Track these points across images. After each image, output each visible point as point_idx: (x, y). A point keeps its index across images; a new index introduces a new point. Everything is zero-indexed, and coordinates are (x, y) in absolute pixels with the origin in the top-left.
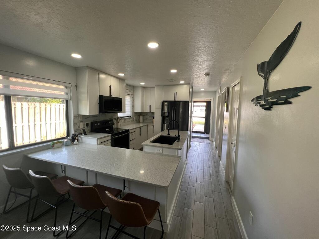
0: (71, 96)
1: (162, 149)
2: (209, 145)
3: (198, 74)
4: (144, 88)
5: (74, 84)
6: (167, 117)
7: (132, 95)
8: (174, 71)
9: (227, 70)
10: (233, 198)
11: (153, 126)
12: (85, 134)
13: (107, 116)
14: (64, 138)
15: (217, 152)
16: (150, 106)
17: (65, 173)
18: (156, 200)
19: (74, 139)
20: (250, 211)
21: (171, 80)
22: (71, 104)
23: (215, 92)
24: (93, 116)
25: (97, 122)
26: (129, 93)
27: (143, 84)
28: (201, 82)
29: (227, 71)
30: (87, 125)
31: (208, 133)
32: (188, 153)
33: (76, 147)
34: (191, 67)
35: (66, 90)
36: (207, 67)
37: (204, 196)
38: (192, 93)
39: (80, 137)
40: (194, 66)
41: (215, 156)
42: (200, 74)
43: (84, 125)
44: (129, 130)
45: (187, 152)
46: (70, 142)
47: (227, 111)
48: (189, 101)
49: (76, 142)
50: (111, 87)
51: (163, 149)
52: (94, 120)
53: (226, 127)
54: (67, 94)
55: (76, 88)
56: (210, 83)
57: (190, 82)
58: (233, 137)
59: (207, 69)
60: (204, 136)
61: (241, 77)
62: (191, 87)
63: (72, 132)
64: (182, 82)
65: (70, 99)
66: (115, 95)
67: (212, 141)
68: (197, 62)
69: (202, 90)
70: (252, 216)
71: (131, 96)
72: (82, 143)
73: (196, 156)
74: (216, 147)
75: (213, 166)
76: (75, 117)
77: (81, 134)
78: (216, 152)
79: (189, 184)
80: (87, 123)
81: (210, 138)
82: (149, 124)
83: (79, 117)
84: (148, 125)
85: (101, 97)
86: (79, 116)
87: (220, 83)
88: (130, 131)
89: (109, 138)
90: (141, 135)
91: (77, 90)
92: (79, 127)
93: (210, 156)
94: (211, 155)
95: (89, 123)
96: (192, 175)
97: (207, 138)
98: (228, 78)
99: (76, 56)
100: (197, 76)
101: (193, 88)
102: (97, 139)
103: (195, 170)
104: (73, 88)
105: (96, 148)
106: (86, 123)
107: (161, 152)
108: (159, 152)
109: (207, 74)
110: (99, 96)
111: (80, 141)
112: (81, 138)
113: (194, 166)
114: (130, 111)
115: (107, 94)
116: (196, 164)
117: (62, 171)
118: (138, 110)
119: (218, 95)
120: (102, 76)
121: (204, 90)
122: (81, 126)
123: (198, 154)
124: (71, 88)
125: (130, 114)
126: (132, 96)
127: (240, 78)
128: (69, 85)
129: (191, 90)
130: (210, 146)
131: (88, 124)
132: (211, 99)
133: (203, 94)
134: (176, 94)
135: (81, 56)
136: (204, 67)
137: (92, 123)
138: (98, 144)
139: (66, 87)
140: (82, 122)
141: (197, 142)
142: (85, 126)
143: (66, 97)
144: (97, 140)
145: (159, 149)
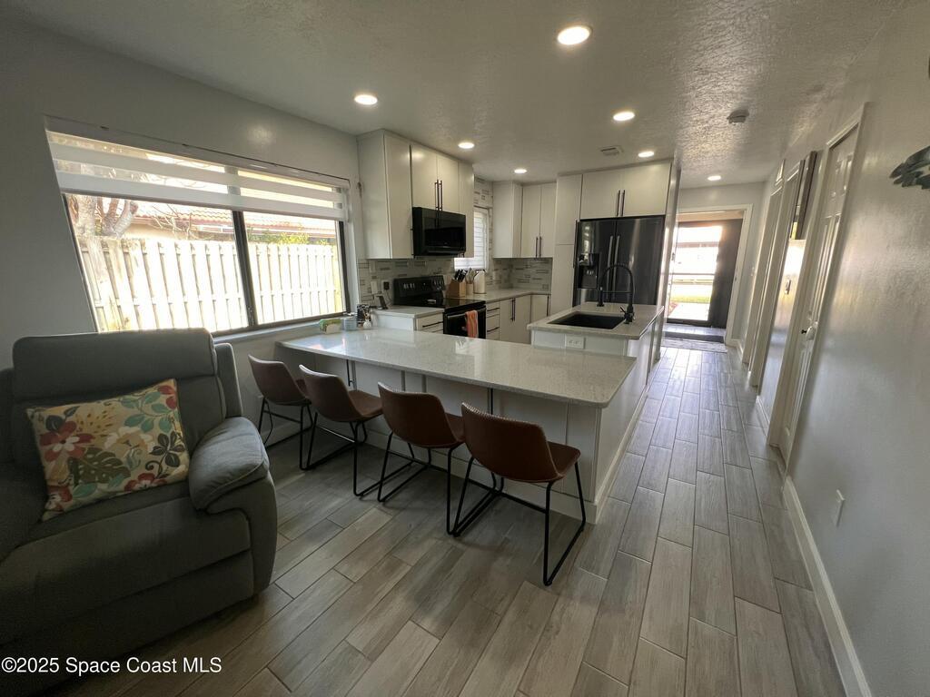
0: (349, 211)
1: (581, 339)
2: (721, 358)
3: (706, 117)
4: (523, 185)
5: (355, 181)
6: (590, 268)
7: (488, 209)
8: (624, 116)
9: (818, 89)
10: (788, 481)
11: (549, 295)
12: (385, 308)
13: (430, 267)
14: (341, 315)
15: (750, 373)
16: (539, 241)
17: (355, 386)
18: (570, 444)
19: (361, 316)
20: (838, 491)
21: (610, 151)
22: (351, 230)
23: (762, 185)
24: (399, 262)
25: (408, 281)
26: (480, 204)
27: (520, 171)
28: (714, 147)
29: (818, 96)
30: (386, 286)
31: (723, 326)
32: (652, 373)
33: (367, 335)
34: (684, 95)
35: (339, 197)
36: (740, 89)
37: (697, 470)
38: (676, 195)
39: (373, 313)
40: (693, 88)
41: (742, 385)
42: (713, 117)
43: (379, 286)
44: (484, 302)
45: (649, 371)
46: (355, 323)
47: (799, 236)
48: (664, 217)
49: (366, 323)
50: (439, 184)
51: (585, 340)
52: (399, 276)
53: (788, 290)
54: (340, 206)
55: (361, 190)
56: (748, 151)
57: (674, 150)
58: (810, 313)
59: (739, 96)
60: (705, 334)
61: (867, 105)
62: (674, 171)
63: (356, 301)
64: (646, 154)
65: (349, 221)
66: (448, 207)
67: (735, 348)
68: (707, 73)
69: (715, 178)
70: (843, 499)
71: (486, 211)
72: (379, 326)
73: (678, 383)
74: (746, 363)
75: (732, 409)
76: (360, 266)
77: (375, 307)
78: (746, 375)
79: (653, 441)
80: (386, 281)
81: (728, 340)
82: (535, 292)
83: (369, 264)
84: (532, 294)
85: (417, 212)
86: (369, 261)
87: (784, 147)
88: (488, 307)
89: (440, 318)
90: (513, 319)
91: (361, 195)
92: (369, 290)
93: (724, 384)
94: (726, 382)
95: (390, 280)
96: (662, 425)
97: (719, 340)
98: (815, 124)
99: (366, 100)
100: (699, 128)
101: (682, 172)
102: (413, 316)
103: (672, 413)
104: (353, 191)
105: (412, 339)
106: (383, 281)
107: (580, 345)
108: (573, 345)
109: (737, 116)
110: (413, 208)
111: (375, 323)
112: (377, 316)
113: (670, 404)
114: (482, 254)
115: (429, 204)
116: (674, 400)
117: (349, 382)
118: (506, 252)
119: (770, 193)
120: (418, 155)
121: (719, 181)
122: (375, 287)
123: (683, 378)
124: (350, 192)
125: (482, 263)
126: (489, 211)
127: (862, 107)
128: (345, 184)
129: (673, 182)
130: (724, 360)
131: (388, 283)
132: (742, 212)
133: (713, 196)
134: (621, 196)
135: (378, 99)
136: (730, 88)
137: (396, 281)
138: (415, 329)
139: (339, 190)
140: (374, 278)
141: (682, 347)
142: (382, 287)
143: (339, 214)
144: (415, 320)
145: (574, 338)
